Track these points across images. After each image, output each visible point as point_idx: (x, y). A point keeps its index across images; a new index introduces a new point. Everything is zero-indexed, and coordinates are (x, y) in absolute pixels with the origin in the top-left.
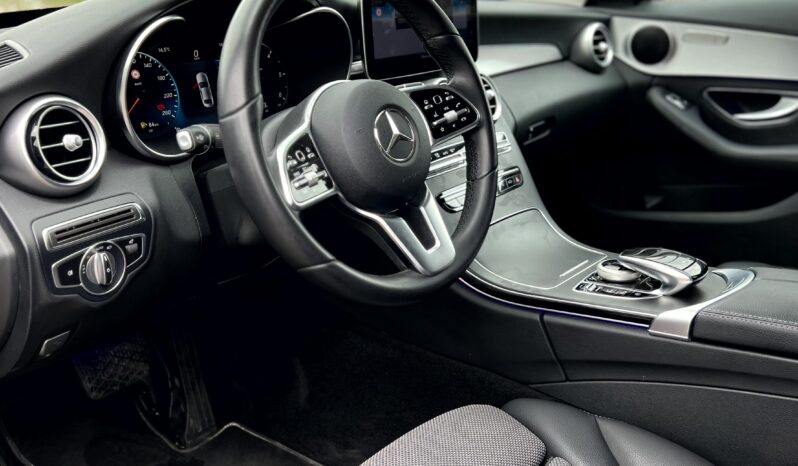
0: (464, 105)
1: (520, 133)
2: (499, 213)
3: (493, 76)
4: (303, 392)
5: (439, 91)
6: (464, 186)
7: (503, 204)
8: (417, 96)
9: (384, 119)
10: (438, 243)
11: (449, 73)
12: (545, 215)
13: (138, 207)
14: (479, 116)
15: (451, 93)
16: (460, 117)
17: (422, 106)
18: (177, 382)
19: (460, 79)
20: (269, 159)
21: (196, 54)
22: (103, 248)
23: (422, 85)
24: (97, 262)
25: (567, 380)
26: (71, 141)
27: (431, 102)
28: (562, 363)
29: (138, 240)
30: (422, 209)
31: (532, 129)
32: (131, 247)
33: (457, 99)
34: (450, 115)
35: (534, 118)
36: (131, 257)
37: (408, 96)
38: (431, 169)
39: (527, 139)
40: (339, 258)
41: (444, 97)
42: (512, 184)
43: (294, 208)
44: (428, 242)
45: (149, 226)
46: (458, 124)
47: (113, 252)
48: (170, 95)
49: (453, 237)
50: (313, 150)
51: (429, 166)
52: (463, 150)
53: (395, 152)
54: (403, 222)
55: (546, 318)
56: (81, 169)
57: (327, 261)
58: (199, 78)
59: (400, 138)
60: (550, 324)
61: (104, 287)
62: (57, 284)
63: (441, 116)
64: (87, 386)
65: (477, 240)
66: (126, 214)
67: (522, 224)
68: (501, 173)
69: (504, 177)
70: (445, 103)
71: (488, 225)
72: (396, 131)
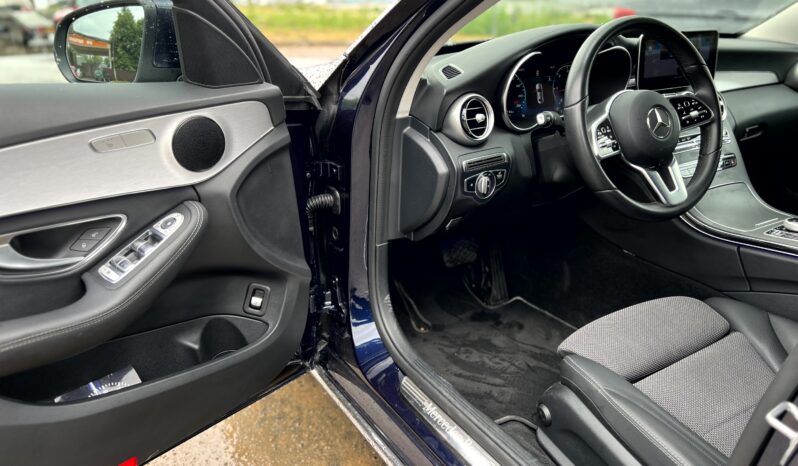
0: (704, 108)
1: (739, 132)
2: (716, 182)
3: (723, 92)
4: (567, 283)
5: (688, 99)
6: (696, 162)
7: (720, 176)
8: (674, 101)
9: (653, 113)
10: (677, 188)
11: (695, 88)
12: (750, 187)
13: (505, 155)
14: (713, 115)
15: (696, 100)
16: (700, 115)
17: (676, 107)
18: (487, 269)
19: (704, 92)
20: (588, 130)
21: (538, 73)
22: (486, 175)
23: (677, 95)
24: (483, 181)
25: (751, 290)
26: (479, 117)
27: (682, 105)
28: (748, 279)
29: (503, 173)
30: (670, 168)
31: (747, 130)
32: (499, 176)
33: (700, 104)
34: (694, 114)
35: (750, 123)
36: (499, 181)
37: (668, 101)
38: (677, 148)
39: (743, 137)
40: (619, 188)
41: (691, 103)
42: (728, 164)
43: (598, 157)
44: (671, 187)
45: (509, 165)
46: (698, 119)
47: (491, 178)
48: (520, 96)
49: (687, 187)
50: (610, 128)
51: (676, 145)
52: (699, 138)
53: (658, 132)
54: (657, 174)
55: (742, 249)
56: (481, 132)
57: (611, 188)
58: (537, 87)
59: (662, 124)
60: (745, 253)
61: (485, 195)
62: (466, 190)
63: (688, 113)
64: (446, 258)
65: (701, 192)
66: (500, 158)
67: (733, 191)
68: (722, 156)
69: (724, 159)
70: (692, 106)
71: (707, 189)
72: (660, 120)
